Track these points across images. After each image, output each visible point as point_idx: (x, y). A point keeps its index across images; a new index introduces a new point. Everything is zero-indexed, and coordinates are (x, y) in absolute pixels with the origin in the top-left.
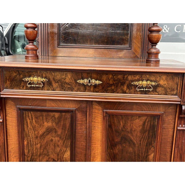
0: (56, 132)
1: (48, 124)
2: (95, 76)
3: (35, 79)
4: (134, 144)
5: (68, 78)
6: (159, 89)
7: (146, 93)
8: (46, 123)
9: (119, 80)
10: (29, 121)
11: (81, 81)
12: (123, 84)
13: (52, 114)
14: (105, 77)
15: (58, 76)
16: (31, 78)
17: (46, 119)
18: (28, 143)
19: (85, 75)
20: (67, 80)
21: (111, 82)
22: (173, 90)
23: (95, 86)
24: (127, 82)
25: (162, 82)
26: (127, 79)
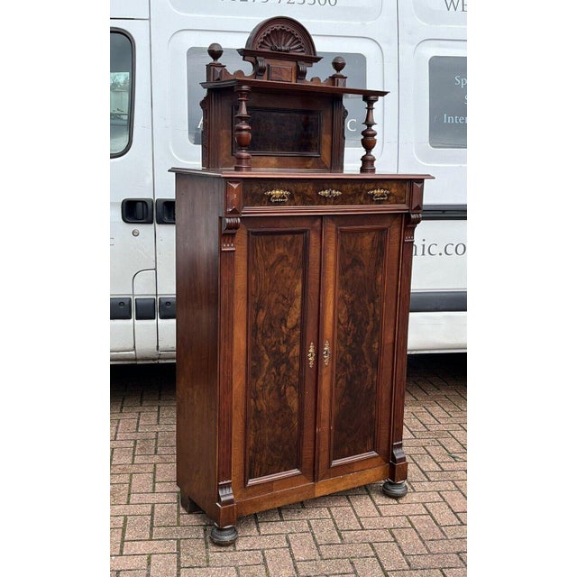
0: (287, 260)
1: (280, 251)
2: (335, 186)
3: (277, 192)
4: (364, 266)
5: (310, 190)
6: (391, 198)
7: (379, 202)
8: (277, 250)
9: (356, 189)
10: (258, 248)
11: (322, 193)
12: (360, 194)
13: (283, 237)
14: (344, 187)
15: (300, 187)
16: (273, 192)
17: (278, 244)
18: (256, 277)
19: (326, 185)
20: (309, 193)
21: (350, 193)
22: (402, 198)
23: (336, 198)
24: (364, 192)
25: (393, 191)
26: (364, 189)
